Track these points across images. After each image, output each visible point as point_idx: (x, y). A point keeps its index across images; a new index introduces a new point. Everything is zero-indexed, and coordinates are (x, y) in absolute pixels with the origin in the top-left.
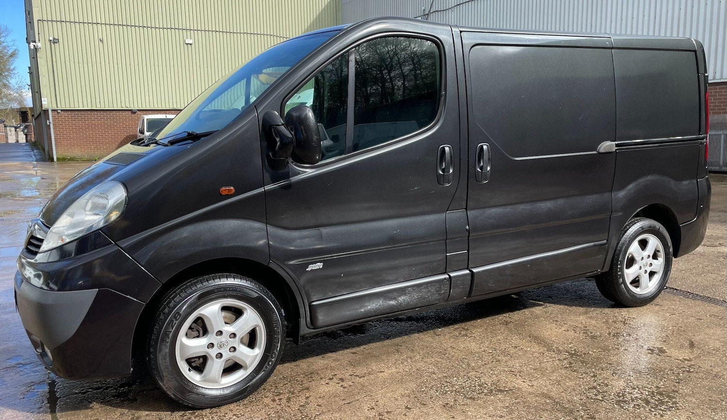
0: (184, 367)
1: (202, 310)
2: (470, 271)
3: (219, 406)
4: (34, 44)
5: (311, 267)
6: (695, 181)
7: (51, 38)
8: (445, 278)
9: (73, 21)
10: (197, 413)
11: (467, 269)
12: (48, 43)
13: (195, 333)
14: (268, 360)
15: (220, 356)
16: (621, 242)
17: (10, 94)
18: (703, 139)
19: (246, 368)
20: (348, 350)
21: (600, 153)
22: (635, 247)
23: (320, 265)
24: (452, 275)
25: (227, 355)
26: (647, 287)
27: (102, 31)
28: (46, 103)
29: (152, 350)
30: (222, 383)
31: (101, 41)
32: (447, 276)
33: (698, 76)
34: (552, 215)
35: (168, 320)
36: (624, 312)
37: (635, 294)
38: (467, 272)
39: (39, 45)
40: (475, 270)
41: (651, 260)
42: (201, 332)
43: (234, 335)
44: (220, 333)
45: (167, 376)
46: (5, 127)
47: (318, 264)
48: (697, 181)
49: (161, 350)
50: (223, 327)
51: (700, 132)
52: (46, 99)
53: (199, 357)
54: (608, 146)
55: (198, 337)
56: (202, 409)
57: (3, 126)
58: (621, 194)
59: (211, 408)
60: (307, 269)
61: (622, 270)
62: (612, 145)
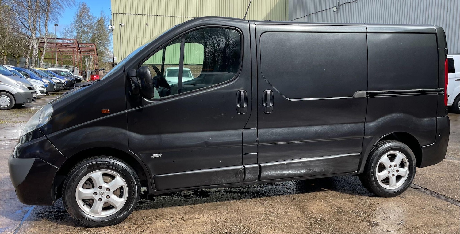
0: (81, 204)
1: (92, 174)
2: (259, 165)
3: (100, 227)
4: (111, 27)
5: (155, 156)
6: (435, 119)
7: (120, 24)
8: (241, 168)
9: (132, 14)
10: (88, 229)
11: (257, 164)
12: (118, 26)
13: (88, 186)
14: (129, 205)
15: (100, 200)
16: (373, 155)
17: (109, 54)
18: (441, 91)
19: (116, 208)
20: (189, 206)
21: (354, 98)
22: (384, 159)
23: (160, 155)
24: (246, 166)
25: (104, 199)
26: (395, 185)
27: (147, 19)
28: (116, 60)
29: (63, 193)
30: (102, 214)
31: (147, 25)
32: (242, 167)
33: (438, 49)
34: (318, 135)
35: (71, 177)
36: (375, 200)
37: (385, 189)
38: (257, 165)
39: (114, 27)
40: (262, 165)
41: (397, 168)
42: (91, 186)
43: (108, 189)
44: (101, 187)
45: (70, 207)
46: (104, 72)
47: (159, 154)
48: (436, 119)
49: (67, 193)
50: (103, 184)
51: (438, 86)
52: (116, 58)
53: (90, 199)
54: (360, 93)
55: (90, 188)
56: (91, 227)
57: (103, 72)
58: (372, 124)
59: (96, 227)
60: (152, 157)
61: (374, 173)
62: (363, 93)
